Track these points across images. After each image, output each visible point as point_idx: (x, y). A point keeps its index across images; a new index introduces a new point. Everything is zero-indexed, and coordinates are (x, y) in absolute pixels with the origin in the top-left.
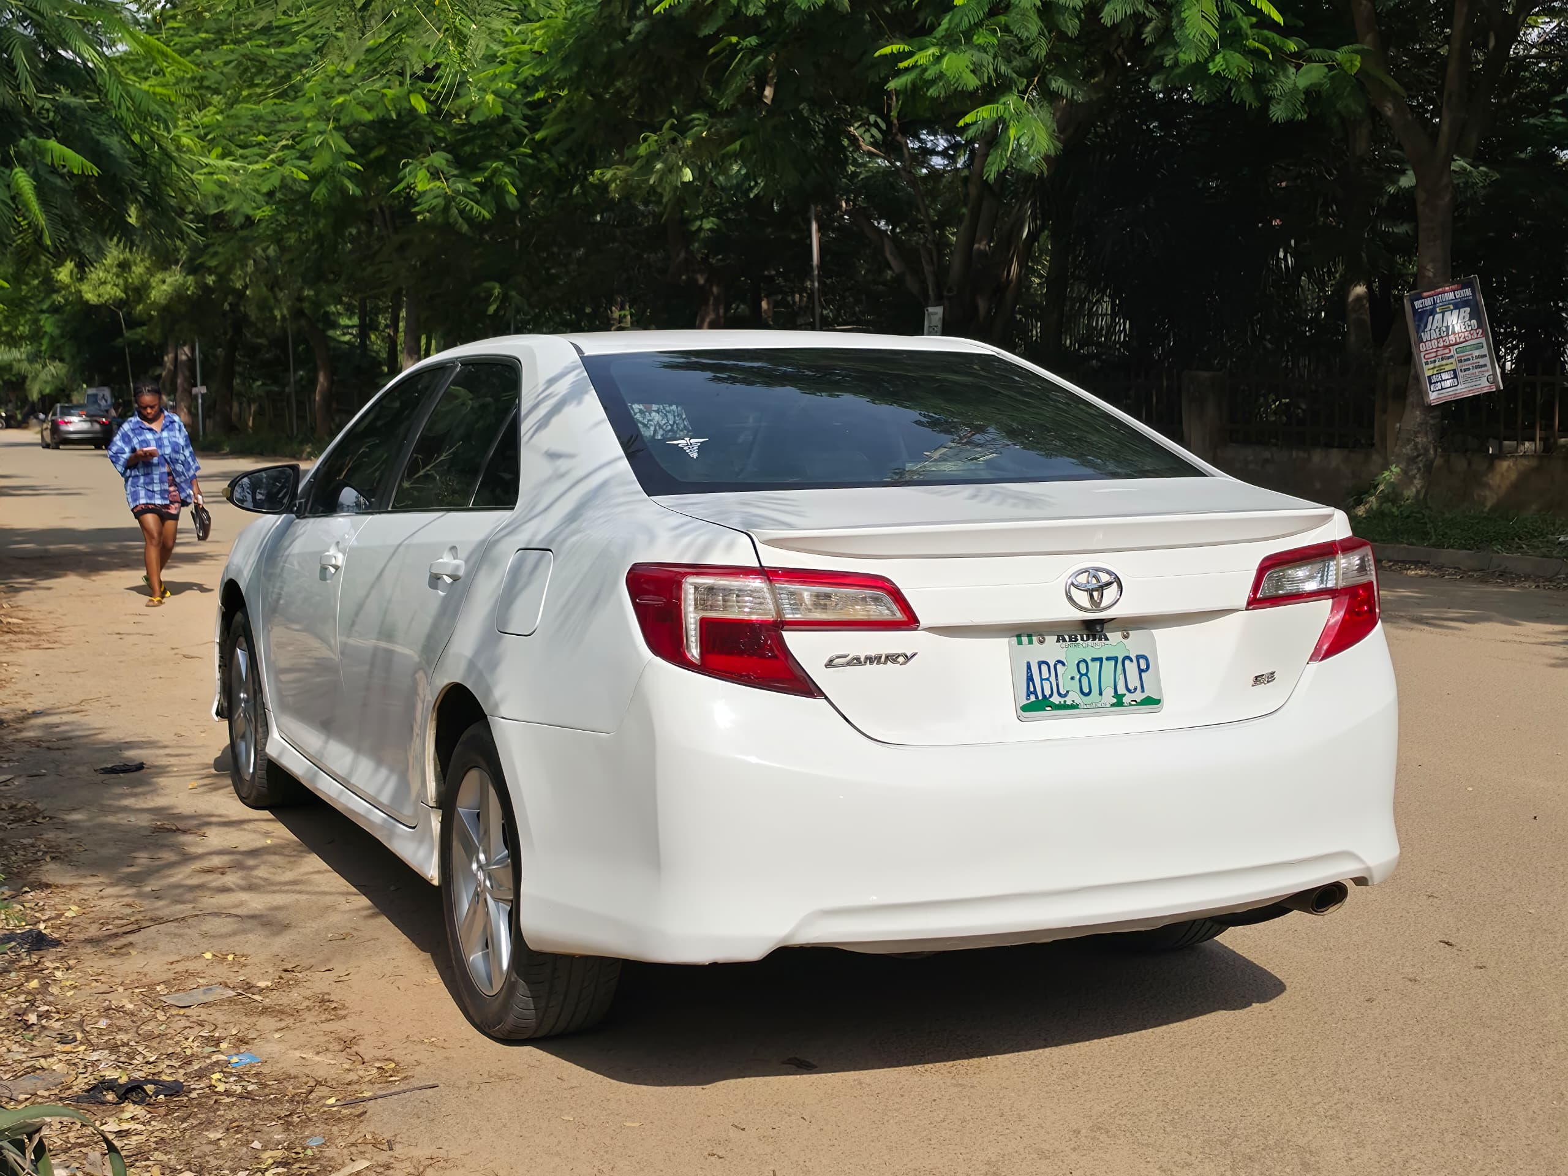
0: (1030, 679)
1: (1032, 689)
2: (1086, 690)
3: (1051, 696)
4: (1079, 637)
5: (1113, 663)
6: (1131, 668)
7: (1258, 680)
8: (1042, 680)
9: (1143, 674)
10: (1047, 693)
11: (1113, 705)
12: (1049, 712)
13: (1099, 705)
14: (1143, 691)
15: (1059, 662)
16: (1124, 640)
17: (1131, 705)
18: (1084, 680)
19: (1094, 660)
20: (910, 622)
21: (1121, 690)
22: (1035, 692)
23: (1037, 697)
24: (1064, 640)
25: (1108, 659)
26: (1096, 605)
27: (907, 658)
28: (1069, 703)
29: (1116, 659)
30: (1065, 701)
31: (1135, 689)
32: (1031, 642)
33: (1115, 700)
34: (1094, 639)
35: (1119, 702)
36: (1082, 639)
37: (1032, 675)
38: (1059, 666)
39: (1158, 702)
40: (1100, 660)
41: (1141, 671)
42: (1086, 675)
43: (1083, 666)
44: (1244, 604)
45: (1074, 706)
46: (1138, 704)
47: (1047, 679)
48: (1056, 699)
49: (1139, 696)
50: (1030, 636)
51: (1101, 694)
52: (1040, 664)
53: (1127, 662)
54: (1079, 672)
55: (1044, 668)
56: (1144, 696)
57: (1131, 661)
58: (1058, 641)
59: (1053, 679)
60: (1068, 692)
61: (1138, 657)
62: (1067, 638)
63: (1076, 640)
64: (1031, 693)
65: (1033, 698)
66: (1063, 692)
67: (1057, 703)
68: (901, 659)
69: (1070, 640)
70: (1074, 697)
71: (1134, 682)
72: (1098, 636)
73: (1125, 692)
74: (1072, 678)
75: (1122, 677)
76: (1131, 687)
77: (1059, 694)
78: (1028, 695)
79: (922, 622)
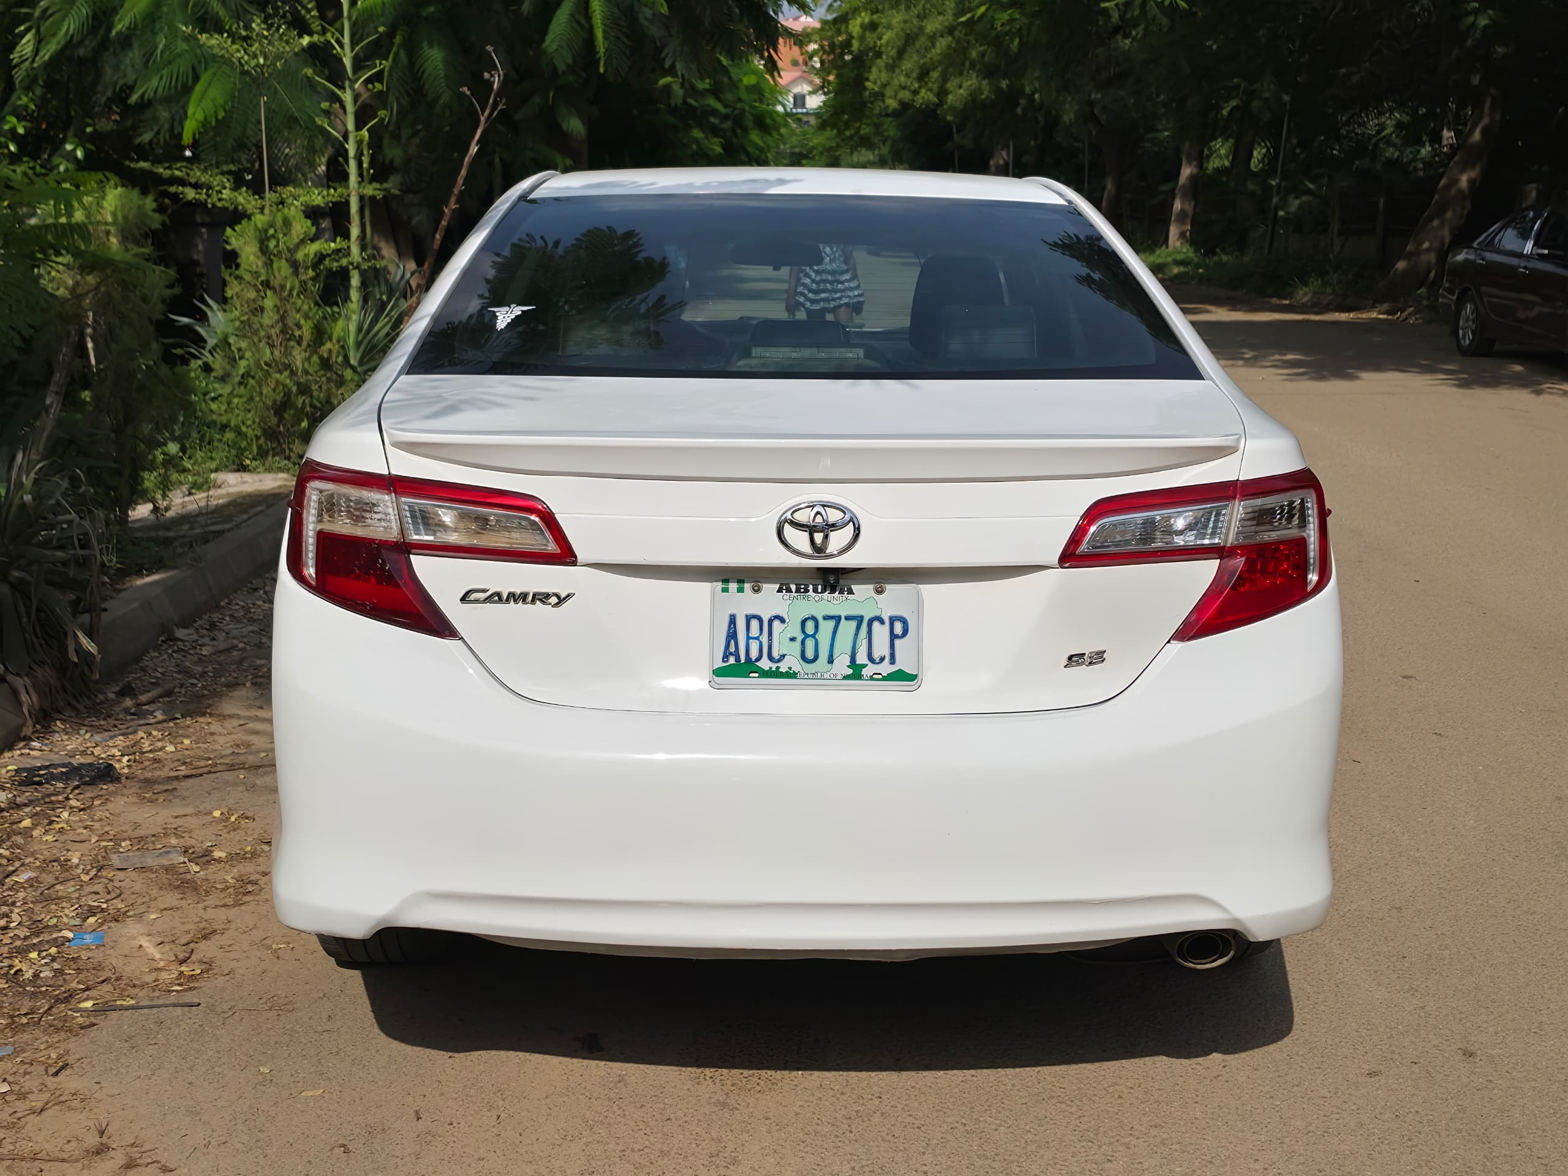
0: (732, 635)
1: (732, 649)
2: (810, 654)
3: (759, 659)
4: (811, 588)
5: (854, 624)
6: (881, 633)
7: (1074, 660)
8: (748, 638)
9: (897, 642)
10: (754, 654)
11: (846, 677)
12: (754, 679)
13: (826, 676)
14: (893, 661)
15: (777, 617)
16: (877, 597)
17: (871, 678)
18: (810, 643)
19: (827, 618)
20: (565, 555)
21: (862, 658)
22: (737, 655)
23: (738, 659)
24: (789, 590)
25: (847, 618)
26: (819, 550)
27: (561, 601)
28: (783, 669)
29: (859, 619)
30: (778, 668)
31: (882, 659)
32: (741, 590)
33: (850, 671)
34: (833, 591)
35: (856, 672)
36: (815, 591)
37: (735, 632)
38: (776, 623)
39: (913, 678)
40: (837, 619)
41: (893, 637)
42: (813, 636)
43: (810, 627)
44: (1055, 559)
45: (791, 675)
46: (884, 679)
47: (757, 638)
48: (765, 664)
49: (886, 668)
50: (741, 582)
51: (831, 661)
52: (749, 619)
53: (876, 624)
54: (804, 632)
55: (755, 624)
56: (894, 668)
57: (882, 622)
58: (780, 590)
59: (765, 639)
60: (783, 656)
61: (892, 620)
62: (793, 587)
63: (806, 591)
64: (731, 654)
65: (732, 660)
66: (775, 655)
67: (767, 669)
68: (554, 600)
69: (798, 591)
70: (792, 662)
71: (881, 647)
72: (838, 589)
73: (866, 661)
74: (793, 639)
75: (865, 643)
76: (876, 655)
77: (771, 658)
78: (725, 658)
79: (581, 556)
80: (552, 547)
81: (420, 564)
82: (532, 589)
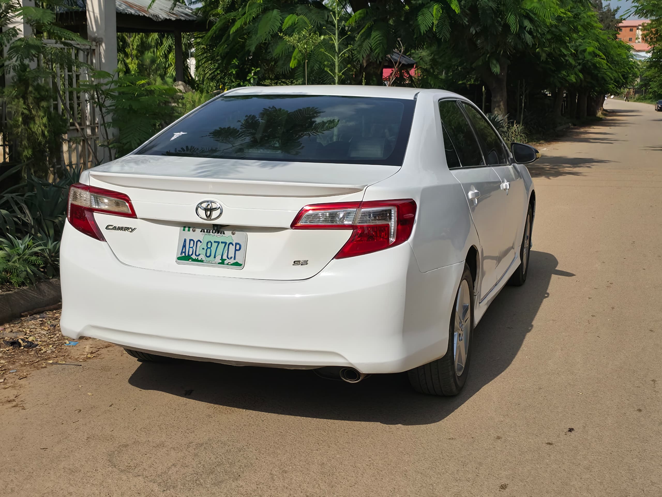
0: (184, 246)
1: (184, 251)
2: (208, 255)
3: (192, 255)
4: (211, 231)
5: (224, 244)
6: (232, 248)
7: (296, 263)
8: (190, 247)
9: (237, 252)
10: (190, 253)
11: (219, 263)
12: (190, 262)
13: (213, 262)
14: (235, 259)
15: (199, 241)
16: (232, 236)
17: (227, 264)
18: (209, 250)
19: (215, 242)
20: (133, 215)
21: (225, 257)
22: (185, 252)
23: (185, 254)
24: (204, 232)
25: (222, 242)
26: (209, 217)
27: (133, 230)
28: (199, 259)
29: (226, 243)
30: (198, 258)
31: (231, 258)
32: (189, 230)
33: (221, 261)
34: (218, 233)
35: (222, 262)
36: (213, 232)
37: (185, 245)
38: (199, 243)
39: (240, 265)
40: (218, 243)
41: (236, 250)
42: (210, 248)
43: (209, 244)
45: (202, 261)
46: (231, 265)
47: (192, 247)
48: (194, 257)
49: (232, 261)
50: (189, 228)
51: (215, 257)
52: (190, 240)
53: (231, 245)
54: (207, 246)
55: (192, 242)
56: (235, 261)
57: (233, 245)
58: (201, 231)
59: (194, 248)
60: (199, 254)
61: (236, 244)
62: (206, 231)
63: (210, 232)
64: (183, 252)
65: (183, 255)
66: (197, 254)
67: (194, 258)
68: (130, 230)
69: (207, 232)
70: (202, 257)
71: (231, 254)
72: (220, 232)
73: (226, 258)
74: (203, 249)
75: (227, 251)
76: (229, 257)
77: (196, 255)
78: (182, 253)
79: (138, 216)
80: (130, 212)
81: (97, 216)
82: (124, 226)
